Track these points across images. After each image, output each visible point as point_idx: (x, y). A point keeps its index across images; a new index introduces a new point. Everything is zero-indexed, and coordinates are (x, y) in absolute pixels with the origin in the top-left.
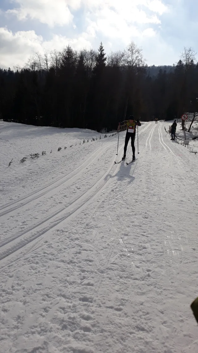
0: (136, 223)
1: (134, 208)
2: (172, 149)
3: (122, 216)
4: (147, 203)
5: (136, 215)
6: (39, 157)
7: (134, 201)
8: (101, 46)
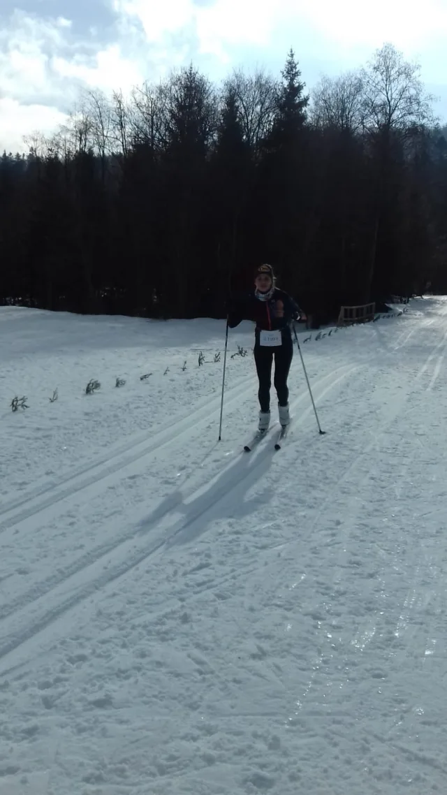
8: (290, 63)
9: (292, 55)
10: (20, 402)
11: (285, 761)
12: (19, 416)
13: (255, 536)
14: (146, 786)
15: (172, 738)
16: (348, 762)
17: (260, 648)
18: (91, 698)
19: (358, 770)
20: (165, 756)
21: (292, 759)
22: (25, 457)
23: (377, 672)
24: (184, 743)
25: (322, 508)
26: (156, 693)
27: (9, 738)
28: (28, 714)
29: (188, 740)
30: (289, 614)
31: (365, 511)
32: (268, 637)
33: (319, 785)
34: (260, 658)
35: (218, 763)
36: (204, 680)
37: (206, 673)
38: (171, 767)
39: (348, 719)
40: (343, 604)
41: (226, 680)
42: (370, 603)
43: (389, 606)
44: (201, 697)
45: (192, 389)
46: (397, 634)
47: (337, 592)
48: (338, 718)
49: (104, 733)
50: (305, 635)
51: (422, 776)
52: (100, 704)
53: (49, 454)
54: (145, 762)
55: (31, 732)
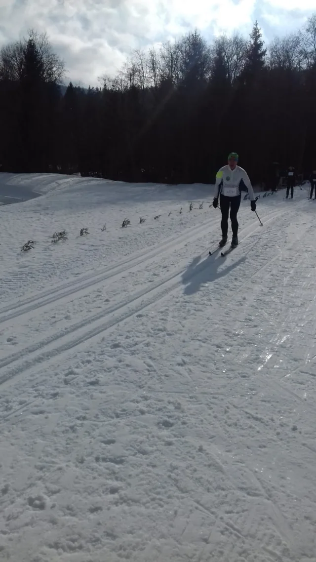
6: (66, 238)
8: (255, 29)
9: (256, 25)
10: (85, 231)
11: (181, 415)
12: (83, 238)
13: (196, 304)
14: (107, 423)
15: (126, 401)
16: (215, 417)
17: (183, 361)
18: (88, 380)
19: (219, 421)
20: (120, 409)
21: (185, 414)
22: (82, 260)
23: (243, 375)
24: (132, 404)
25: (238, 290)
26: (123, 379)
27: (44, 398)
28: (55, 386)
29: (134, 403)
30: (203, 344)
31: (262, 292)
32: (190, 355)
33: (196, 427)
34: (182, 365)
35: (147, 414)
36: (149, 374)
37: (152, 371)
38: (122, 414)
39: (221, 397)
40: (235, 341)
41: (161, 375)
42: (251, 340)
43: (262, 342)
44: (146, 383)
45: (182, 224)
46: (261, 356)
47: (234, 334)
48: (217, 396)
49: (92, 397)
50: (209, 355)
51: (253, 426)
52: (92, 384)
53: (95, 259)
54: (109, 411)
55: (55, 395)
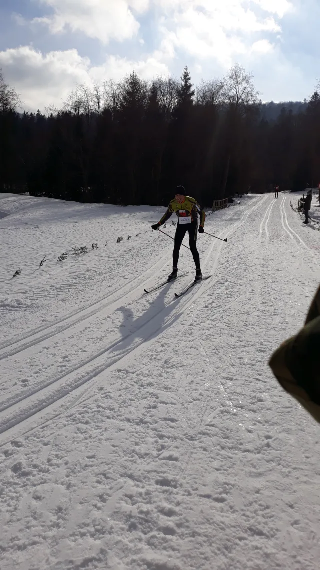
0: (246, 360)
1: (242, 336)
2: (303, 239)
3: (223, 348)
4: (264, 327)
5: (246, 346)
6: (87, 252)
7: (242, 323)
8: (186, 73)
9: (187, 69)
10: (95, 246)
